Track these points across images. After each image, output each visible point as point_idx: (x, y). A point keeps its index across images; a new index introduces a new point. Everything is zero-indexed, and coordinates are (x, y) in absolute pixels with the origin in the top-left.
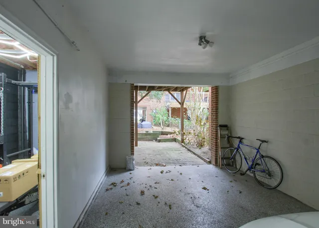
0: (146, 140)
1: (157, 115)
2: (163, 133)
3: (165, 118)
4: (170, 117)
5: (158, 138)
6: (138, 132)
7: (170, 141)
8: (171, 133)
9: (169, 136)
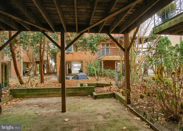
0: (80, 96)
1: (91, 67)
2: (99, 85)
3: (99, 70)
4: (103, 69)
5: (95, 94)
6: (66, 87)
7: (108, 98)
8: (107, 85)
9: (105, 89)
